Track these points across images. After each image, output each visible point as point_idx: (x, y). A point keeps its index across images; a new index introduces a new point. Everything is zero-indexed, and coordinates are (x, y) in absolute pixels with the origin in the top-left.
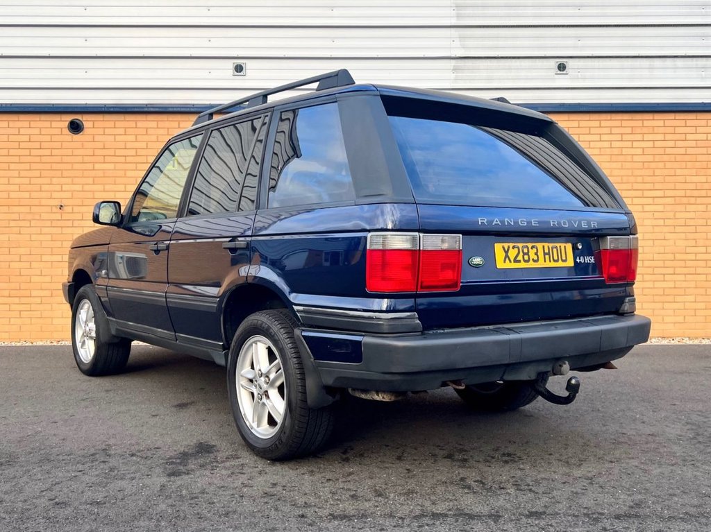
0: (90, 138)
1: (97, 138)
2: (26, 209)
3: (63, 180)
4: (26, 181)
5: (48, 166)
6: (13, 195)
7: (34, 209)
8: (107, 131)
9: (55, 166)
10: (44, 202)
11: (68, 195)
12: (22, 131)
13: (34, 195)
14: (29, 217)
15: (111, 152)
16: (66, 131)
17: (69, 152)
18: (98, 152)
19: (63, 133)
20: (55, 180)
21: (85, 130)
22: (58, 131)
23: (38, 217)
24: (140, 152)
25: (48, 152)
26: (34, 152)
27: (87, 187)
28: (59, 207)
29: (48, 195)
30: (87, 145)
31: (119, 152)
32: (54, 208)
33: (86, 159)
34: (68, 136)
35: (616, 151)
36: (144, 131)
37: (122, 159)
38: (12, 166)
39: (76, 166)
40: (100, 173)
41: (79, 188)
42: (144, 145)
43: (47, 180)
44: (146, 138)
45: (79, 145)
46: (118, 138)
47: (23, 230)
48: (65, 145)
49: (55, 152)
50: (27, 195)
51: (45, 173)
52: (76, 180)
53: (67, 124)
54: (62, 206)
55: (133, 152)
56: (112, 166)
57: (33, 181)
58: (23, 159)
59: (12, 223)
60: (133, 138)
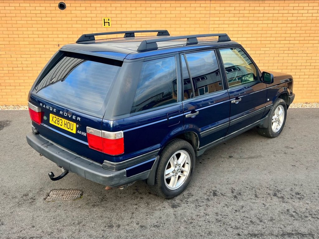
0: (69, 12)
1: (73, 12)
2: (42, 46)
3: (58, 32)
4: (41, 33)
5: (50, 26)
6: (36, 39)
7: (46, 46)
8: (77, 8)
9: (54, 26)
10: (51, 43)
11: (61, 39)
12: (37, 8)
13: (45, 39)
14: (44, 50)
15: (80, 19)
16: (58, 8)
17: (60, 19)
18: (73, 19)
19: (56, 9)
20: (55, 32)
21: (66, 7)
22: (54, 8)
23: (48, 50)
24: (93, 19)
25: (50, 19)
26: (43, 19)
27: (70, 36)
28: (58, 45)
29: (52, 39)
30: (68, 15)
31: (83, 19)
32: (55, 45)
33: (68, 22)
34: (59, 11)
35: (314, 18)
36: (94, 9)
37: (85, 22)
38: (34, 26)
39: (64, 26)
40: (75, 29)
41: (66, 36)
42: (95, 15)
43: (51, 33)
44: (95, 12)
45: (64, 15)
46: (83, 12)
47: (42, 56)
48: (58, 15)
49: (53, 19)
50: (42, 39)
51: (49, 29)
52: (64, 32)
53: (57, 5)
54: (59, 45)
55: (90, 19)
56: (80, 26)
57: (45, 33)
58: (39, 22)
59: (37, 53)
60: (89, 12)
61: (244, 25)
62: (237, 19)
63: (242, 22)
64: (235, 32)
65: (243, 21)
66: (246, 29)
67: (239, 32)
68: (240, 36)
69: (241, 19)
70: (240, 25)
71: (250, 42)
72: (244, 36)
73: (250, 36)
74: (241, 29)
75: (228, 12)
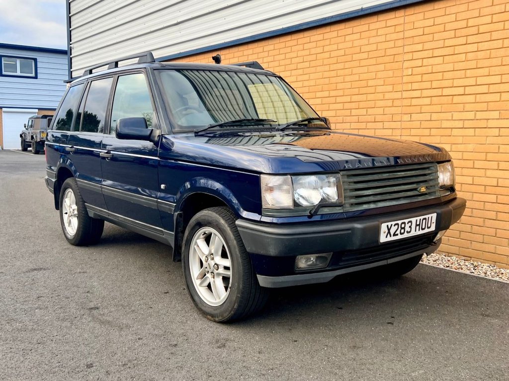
61: (480, 55)
62: (463, 40)
63: (473, 47)
64: (458, 74)
65: (477, 44)
66: (487, 63)
67: (468, 71)
68: (472, 81)
69: (471, 39)
70: (470, 56)
71: (496, 97)
72: (480, 81)
73: (497, 79)
74: (473, 64)
75: (441, 28)
